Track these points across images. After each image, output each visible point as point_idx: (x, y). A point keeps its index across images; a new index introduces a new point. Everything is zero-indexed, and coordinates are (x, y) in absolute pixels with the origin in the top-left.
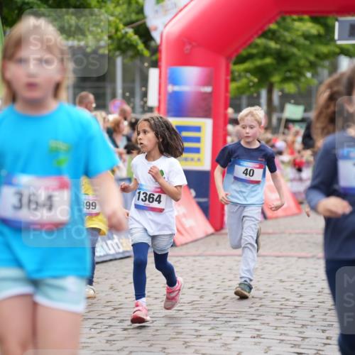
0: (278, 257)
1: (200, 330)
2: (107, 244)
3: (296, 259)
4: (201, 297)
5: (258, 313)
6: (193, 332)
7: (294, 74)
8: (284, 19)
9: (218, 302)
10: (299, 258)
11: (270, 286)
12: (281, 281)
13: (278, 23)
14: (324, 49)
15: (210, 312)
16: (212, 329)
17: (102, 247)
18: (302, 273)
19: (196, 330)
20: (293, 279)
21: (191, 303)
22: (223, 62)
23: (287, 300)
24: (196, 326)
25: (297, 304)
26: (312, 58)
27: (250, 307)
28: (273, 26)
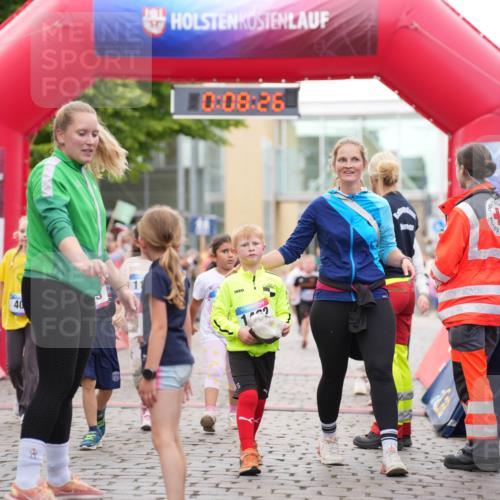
9: (6, 475)
22: (19, 139)
23: (104, 467)
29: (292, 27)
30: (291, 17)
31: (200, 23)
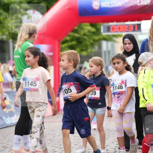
1: (55, 150)
2: (12, 119)
4: (54, 137)
5: (78, 142)
6: (52, 150)
7: (85, 48)
8: (80, 25)
13: (78, 26)
14: (96, 38)
15: (59, 142)
16: (60, 149)
17: (10, 120)
19: (53, 150)
21: (50, 139)
22: (57, 43)
24: (53, 148)
26: (92, 41)
27: (75, 140)
28: (76, 28)
29: (139, 4)
30: (138, 1)
31: (110, 5)
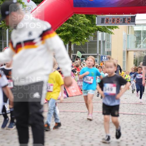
0: (72, 112)
3: (80, 113)
10: (81, 112)
11: (69, 124)
12: (74, 122)
18: (82, 119)
20: (78, 121)
25: (80, 131)
